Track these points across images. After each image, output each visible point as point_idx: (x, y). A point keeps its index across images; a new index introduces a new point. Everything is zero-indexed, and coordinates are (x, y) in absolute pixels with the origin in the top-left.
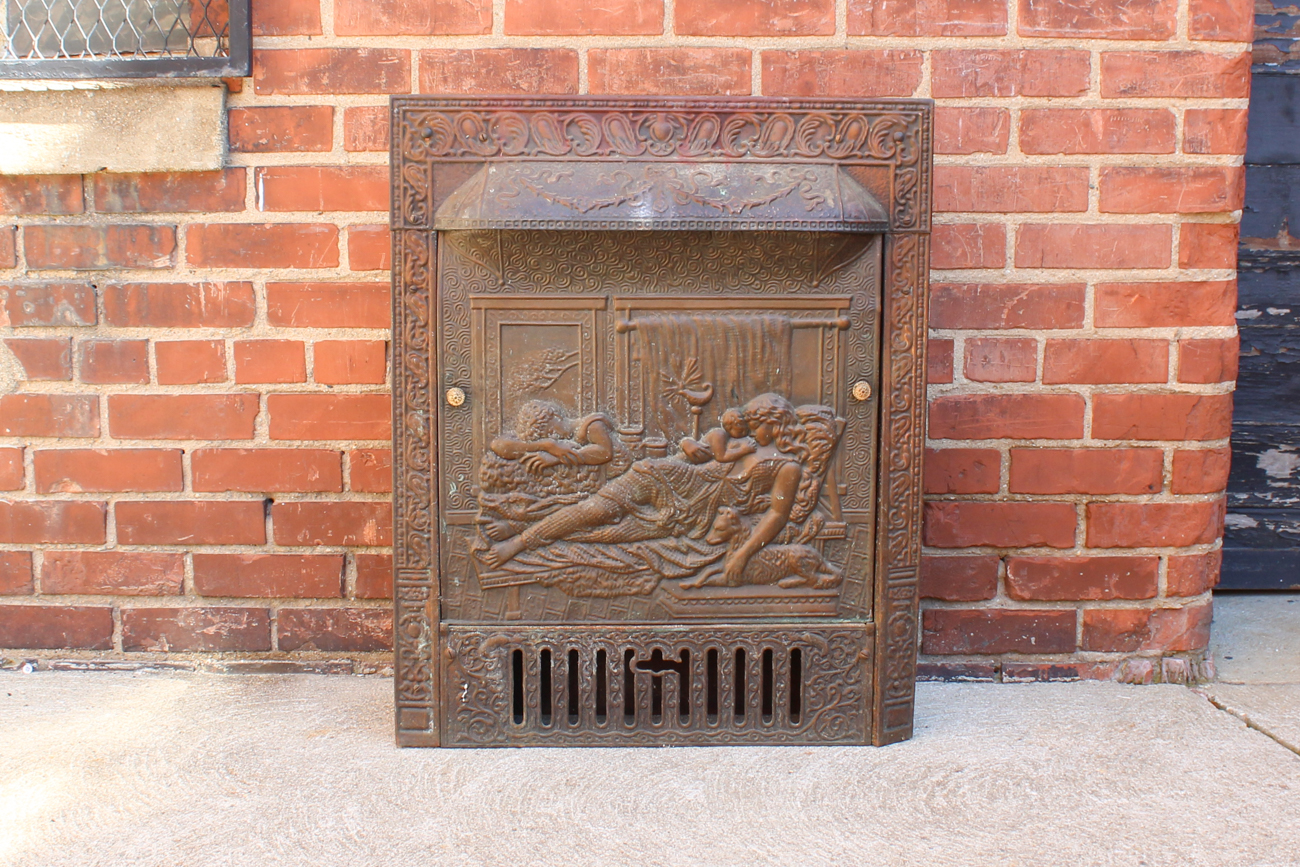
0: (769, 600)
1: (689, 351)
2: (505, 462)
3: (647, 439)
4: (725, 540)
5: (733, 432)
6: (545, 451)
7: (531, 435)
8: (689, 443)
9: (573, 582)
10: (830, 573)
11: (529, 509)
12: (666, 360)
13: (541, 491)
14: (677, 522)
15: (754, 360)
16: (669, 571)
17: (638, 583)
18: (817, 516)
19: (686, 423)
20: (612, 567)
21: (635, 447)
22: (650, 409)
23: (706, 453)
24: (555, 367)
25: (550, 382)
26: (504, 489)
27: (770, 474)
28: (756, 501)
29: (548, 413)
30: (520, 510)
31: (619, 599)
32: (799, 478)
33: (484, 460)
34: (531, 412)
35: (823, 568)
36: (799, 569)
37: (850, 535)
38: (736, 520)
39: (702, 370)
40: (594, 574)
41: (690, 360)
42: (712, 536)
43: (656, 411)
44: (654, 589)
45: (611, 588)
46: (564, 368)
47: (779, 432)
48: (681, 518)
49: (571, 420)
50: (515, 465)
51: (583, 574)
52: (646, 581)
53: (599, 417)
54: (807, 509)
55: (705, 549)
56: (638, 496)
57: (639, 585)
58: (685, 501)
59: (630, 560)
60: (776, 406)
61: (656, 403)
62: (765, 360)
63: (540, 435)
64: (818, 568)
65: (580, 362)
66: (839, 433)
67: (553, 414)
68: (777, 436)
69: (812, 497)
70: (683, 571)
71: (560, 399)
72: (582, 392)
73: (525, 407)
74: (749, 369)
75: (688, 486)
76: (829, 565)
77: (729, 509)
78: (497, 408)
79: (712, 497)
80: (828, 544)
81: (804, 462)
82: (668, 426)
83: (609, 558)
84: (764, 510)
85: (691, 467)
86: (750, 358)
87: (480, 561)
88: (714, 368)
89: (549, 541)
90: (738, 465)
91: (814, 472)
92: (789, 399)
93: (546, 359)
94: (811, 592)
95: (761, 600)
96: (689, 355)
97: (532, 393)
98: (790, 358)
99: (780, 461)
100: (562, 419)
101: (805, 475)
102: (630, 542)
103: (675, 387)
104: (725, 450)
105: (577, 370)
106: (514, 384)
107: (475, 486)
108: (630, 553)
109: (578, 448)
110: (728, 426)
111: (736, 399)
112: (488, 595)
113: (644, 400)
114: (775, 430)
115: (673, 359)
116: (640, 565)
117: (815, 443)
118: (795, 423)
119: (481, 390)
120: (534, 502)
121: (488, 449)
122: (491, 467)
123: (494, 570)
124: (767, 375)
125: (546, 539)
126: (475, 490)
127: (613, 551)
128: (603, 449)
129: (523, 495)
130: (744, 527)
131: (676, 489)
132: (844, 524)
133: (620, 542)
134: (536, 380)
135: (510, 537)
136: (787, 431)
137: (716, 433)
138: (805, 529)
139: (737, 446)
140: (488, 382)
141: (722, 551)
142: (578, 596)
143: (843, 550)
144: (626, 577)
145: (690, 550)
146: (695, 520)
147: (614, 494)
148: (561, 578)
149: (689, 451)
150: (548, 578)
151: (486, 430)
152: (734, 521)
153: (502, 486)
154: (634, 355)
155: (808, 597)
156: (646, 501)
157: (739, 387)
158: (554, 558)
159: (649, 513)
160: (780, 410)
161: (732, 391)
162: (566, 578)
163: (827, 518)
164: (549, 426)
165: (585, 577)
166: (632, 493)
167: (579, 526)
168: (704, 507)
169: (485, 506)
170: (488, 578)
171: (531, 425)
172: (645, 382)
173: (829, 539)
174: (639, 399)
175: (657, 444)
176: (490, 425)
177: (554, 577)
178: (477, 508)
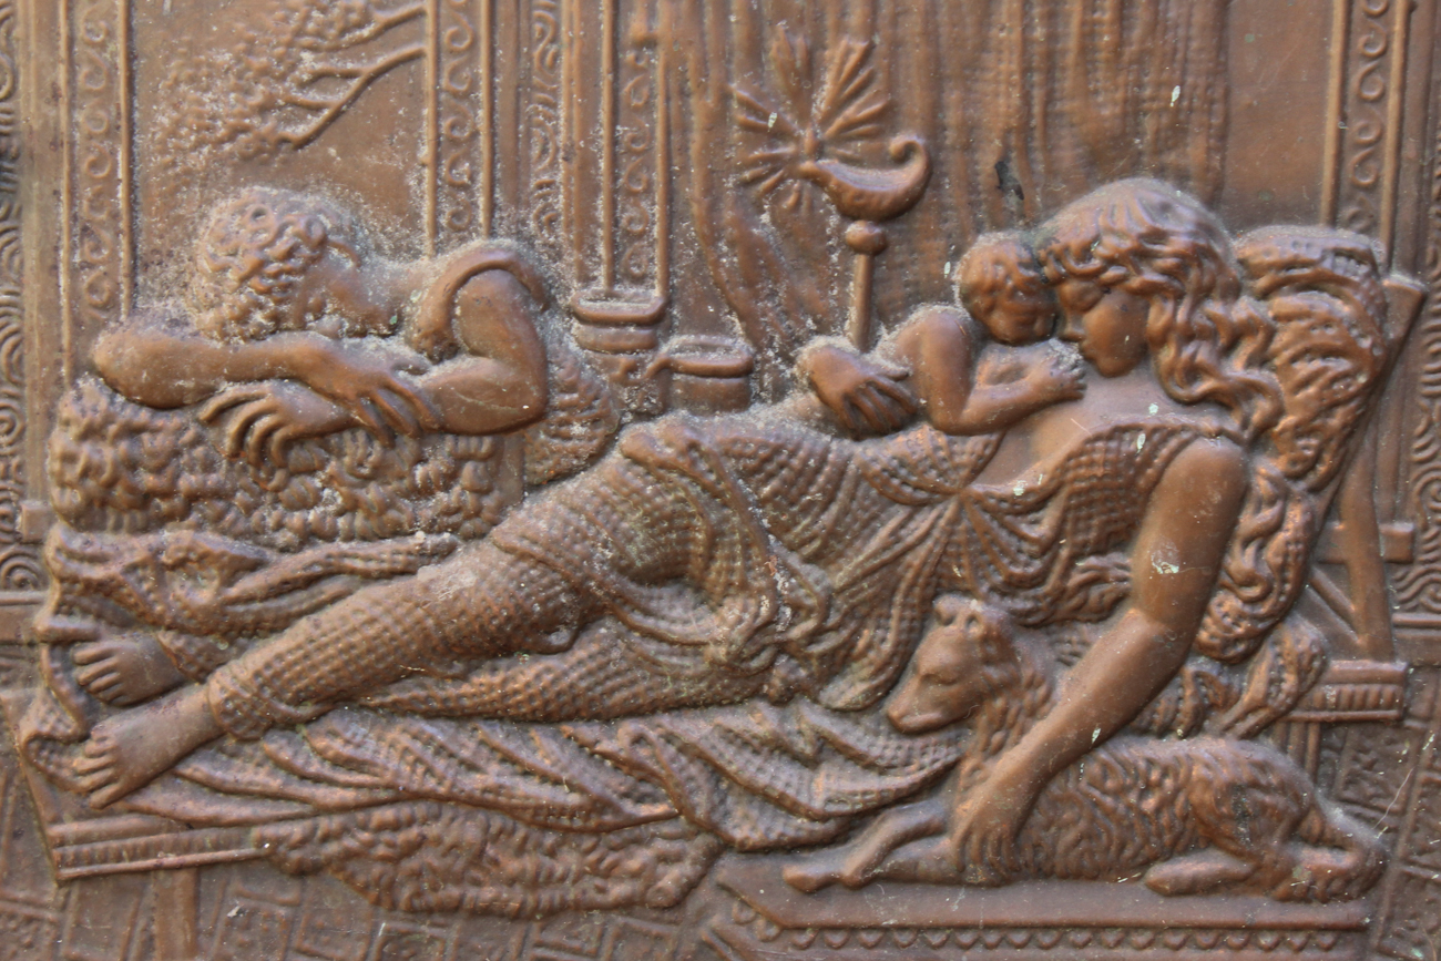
0: (1111, 937)
1: (843, 14)
2: (144, 415)
3: (676, 341)
4: (957, 719)
5: (1000, 322)
6: (295, 378)
7: (243, 318)
8: (834, 364)
9: (394, 860)
10: (1338, 843)
11: (233, 592)
12: (755, 48)
13: (279, 526)
14: (782, 648)
15: (1086, 49)
16: (746, 825)
17: (634, 864)
18: (1302, 635)
19: (825, 286)
20: (538, 809)
21: (632, 369)
22: (690, 229)
23: (896, 399)
24: (337, 64)
25: (314, 121)
26: (139, 516)
27: (1131, 484)
28: (1076, 578)
29: (305, 236)
30: (204, 594)
31: (564, 922)
32: (1239, 495)
33: (67, 408)
34: (242, 229)
35: (1312, 823)
36: (1226, 828)
37: (1420, 708)
38: (998, 645)
39: (891, 85)
40: (470, 831)
41: (843, 50)
42: (909, 703)
43: (712, 238)
44: (690, 887)
45: (534, 883)
46: (368, 67)
47: (1169, 328)
48: (796, 633)
49: (392, 266)
50: (182, 430)
51: (433, 830)
52: (664, 859)
53: (500, 257)
54: (1263, 610)
55: (882, 746)
56: (638, 551)
57: (635, 875)
58: (813, 573)
59: (604, 782)
60: (1167, 225)
61: (713, 208)
62: (1130, 51)
63: (277, 318)
64: (1296, 824)
65: (428, 47)
66: (1394, 331)
67: (323, 243)
68: (1161, 340)
69: (1283, 568)
70: (797, 827)
71: (353, 185)
72: (437, 158)
73: (222, 213)
74: (1067, 82)
75: (826, 518)
76: (1338, 816)
77: (975, 605)
78: (115, 216)
79: (914, 559)
80: (1334, 739)
81: (1260, 438)
82: (756, 296)
83: (527, 773)
84: (1105, 612)
85: (840, 448)
86: (1071, 43)
87: (52, 780)
88: (936, 82)
89: (307, 710)
90: (1012, 445)
91: (1297, 477)
92: (1211, 201)
93: (299, 32)
94: (1265, 910)
95: (1081, 937)
96: (841, 29)
97: (246, 158)
98: (1221, 47)
99: (1173, 432)
100: (359, 263)
101: (1262, 486)
102: (608, 717)
103: (786, 150)
104: (967, 386)
105: (419, 74)
106: (178, 124)
107: (31, 505)
108: (605, 756)
109: (417, 371)
110: (979, 301)
111: (1012, 201)
112: (82, 898)
113: (670, 196)
114: (1158, 316)
115: (777, 42)
116: (640, 800)
117: (1304, 368)
118: (1233, 292)
119: (55, 144)
120: (255, 566)
121: (82, 367)
122: (91, 433)
123: (106, 809)
124: (1133, 109)
125: (297, 701)
126: (33, 518)
127: (543, 749)
128: (510, 375)
129: (211, 541)
130: (1026, 673)
131: (780, 529)
132: (1399, 666)
133: (569, 718)
134: (263, 110)
135: (166, 691)
136: (1200, 319)
137: (933, 322)
138: (1254, 683)
139: (1015, 373)
140: (79, 117)
141: (944, 755)
142: (412, 910)
143: (1390, 760)
144: (588, 843)
145: (826, 750)
146: (849, 644)
147: (551, 544)
148: (350, 843)
149: (834, 388)
150: (304, 842)
151: (74, 295)
152: (992, 650)
153: (132, 507)
154: (636, 26)
155: (1253, 930)
156: (671, 572)
157: (1026, 151)
158: (327, 770)
159: (679, 616)
160: (1179, 242)
161: (1001, 167)
162: (372, 844)
163: (1341, 646)
164: (311, 285)
165: (438, 841)
166: (620, 539)
167: (419, 658)
168: (883, 599)
169: (69, 580)
170: (82, 839)
171: (244, 280)
172: (676, 127)
173: (1339, 722)
174: (648, 191)
175: (715, 360)
176: (87, 278)
177: (326, 838)
178: (40, 582)
